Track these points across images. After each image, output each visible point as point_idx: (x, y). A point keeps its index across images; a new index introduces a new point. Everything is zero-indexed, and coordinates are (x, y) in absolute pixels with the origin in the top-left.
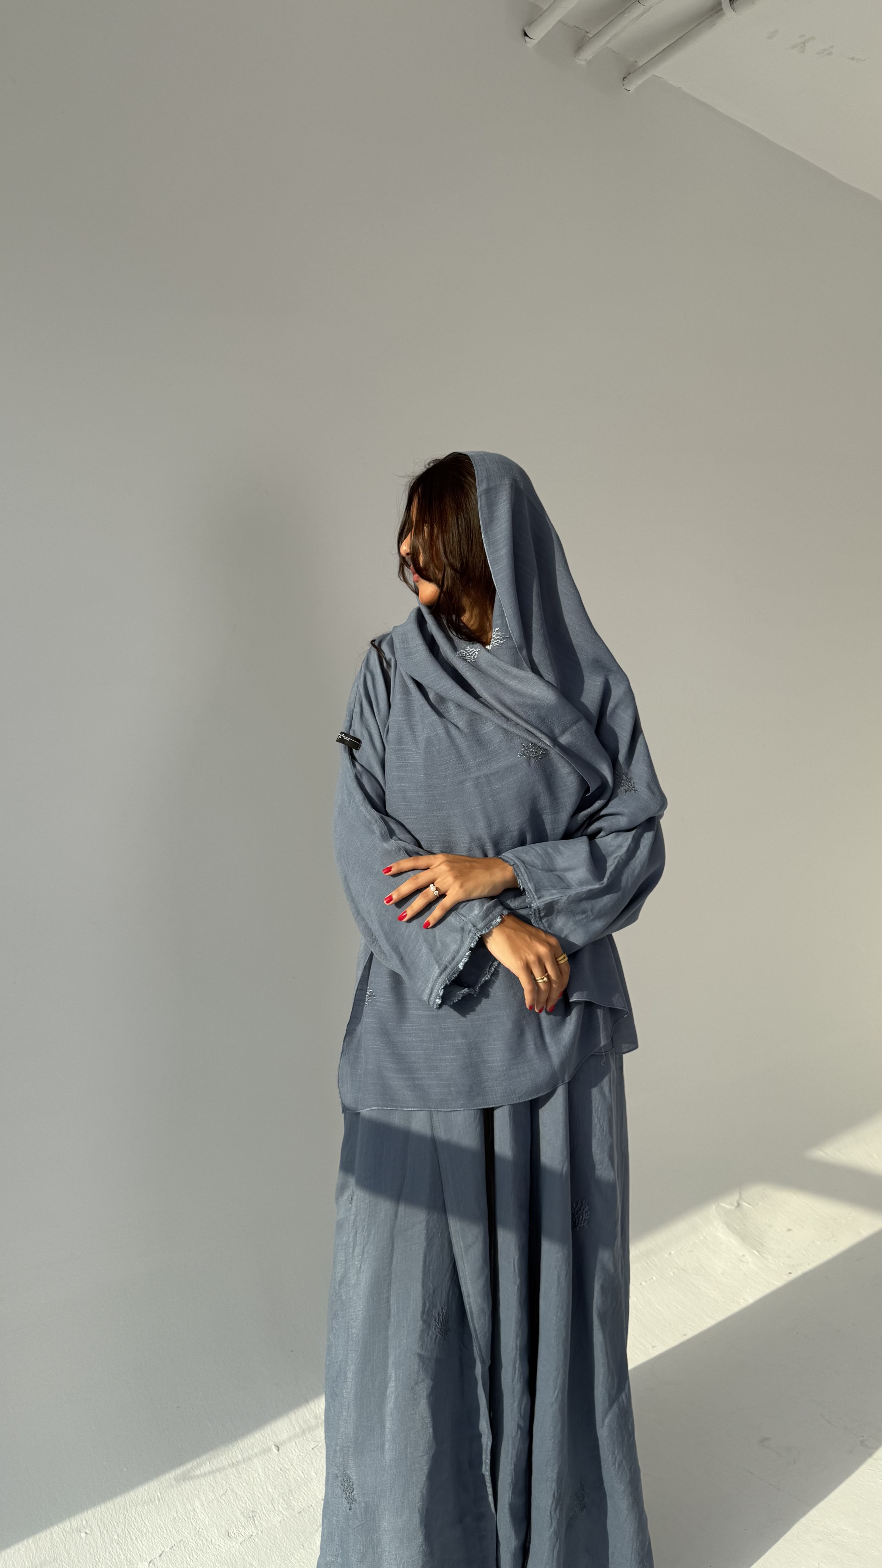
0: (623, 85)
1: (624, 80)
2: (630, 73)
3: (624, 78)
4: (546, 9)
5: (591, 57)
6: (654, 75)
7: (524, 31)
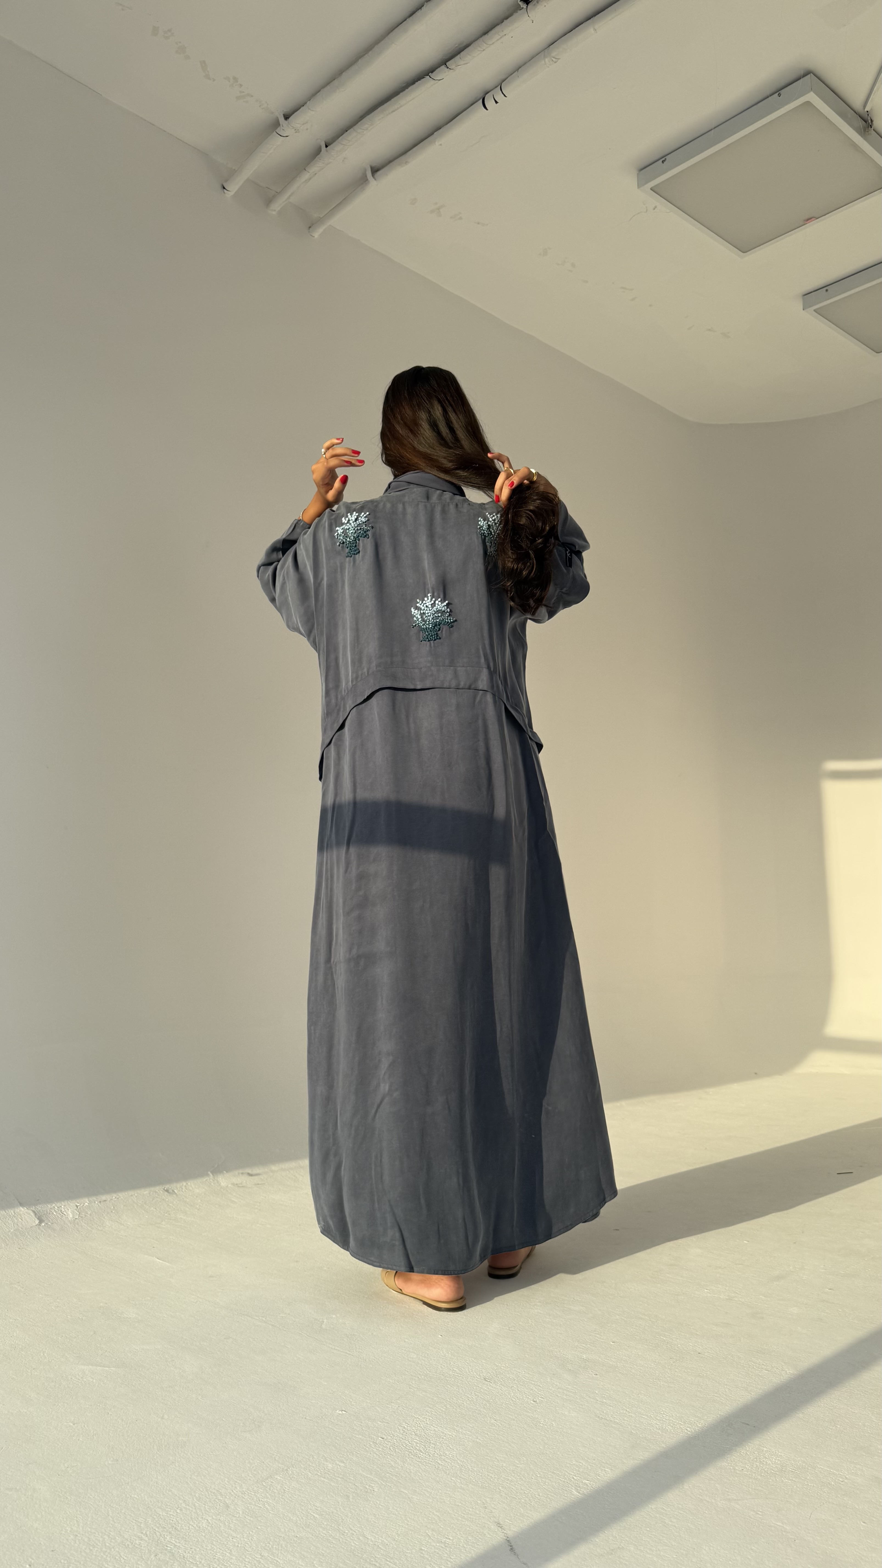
0: (309, 232)
1: (309, 229)
2: (313, 224)
3: (310, 227)
4: (236, 169)
5: (279, 209)
6: (330, 225)
7: (223, 185)
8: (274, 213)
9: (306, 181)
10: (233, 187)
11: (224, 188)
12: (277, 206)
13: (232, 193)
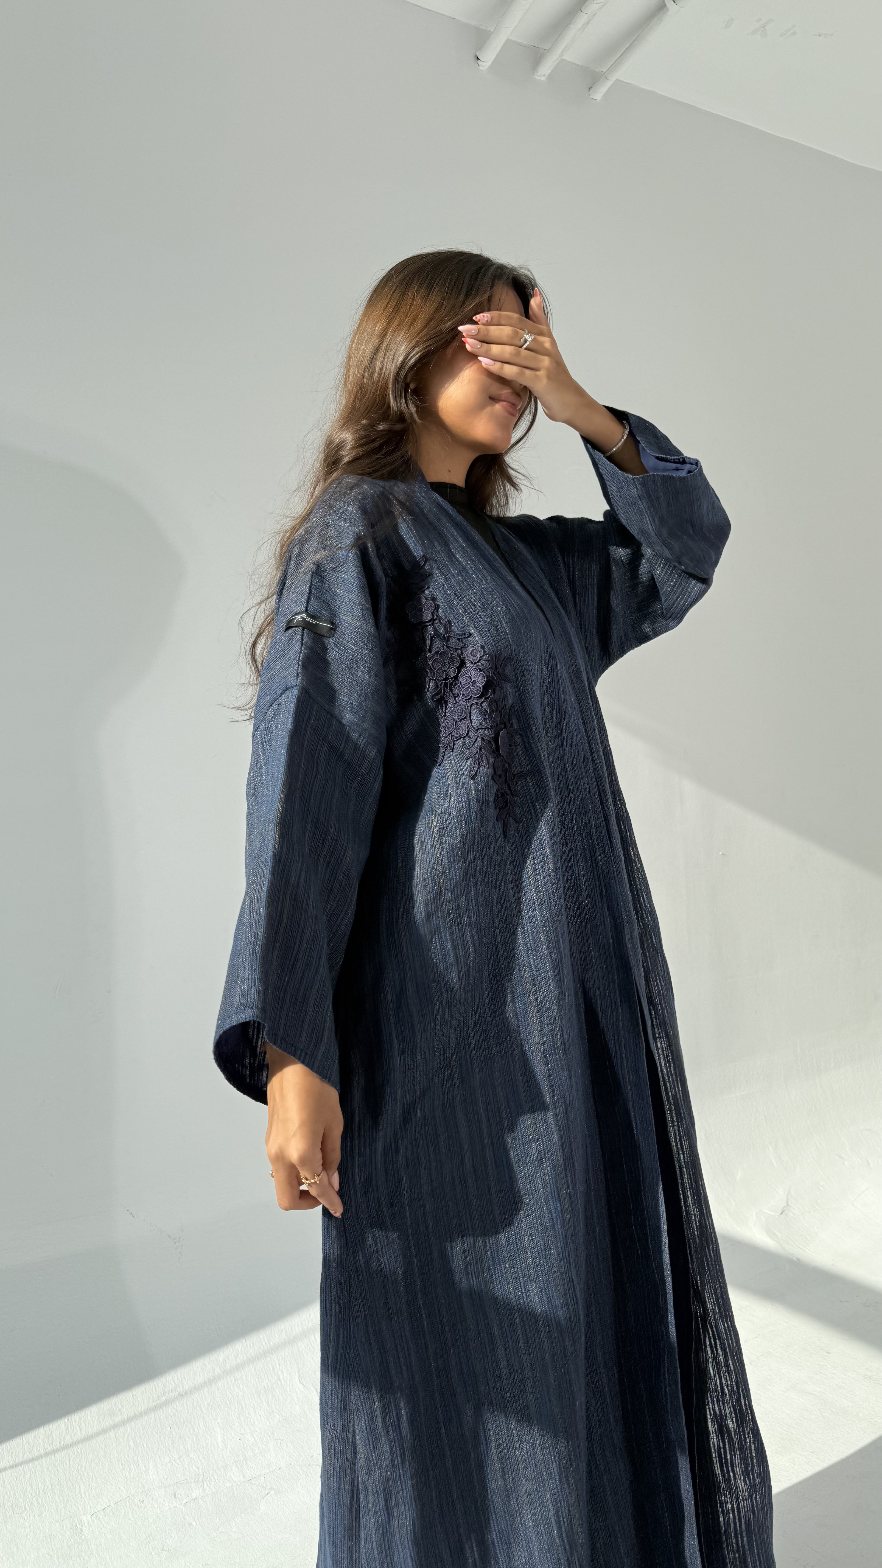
0: (589, 94)
1: (588, 90)
2: (594, 82)
3: (590, 88)
4: (492, 31)
5: (549, 71)
6: (618, 79)
7: (476, 55)
8: (543, 78)
9: (584, 25)
10: (489, 57)
11: (478, 59)
12: (545, 70)
13: (488, 64)
